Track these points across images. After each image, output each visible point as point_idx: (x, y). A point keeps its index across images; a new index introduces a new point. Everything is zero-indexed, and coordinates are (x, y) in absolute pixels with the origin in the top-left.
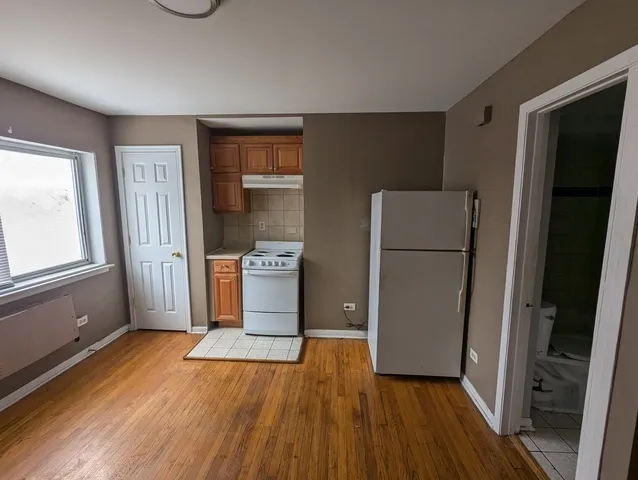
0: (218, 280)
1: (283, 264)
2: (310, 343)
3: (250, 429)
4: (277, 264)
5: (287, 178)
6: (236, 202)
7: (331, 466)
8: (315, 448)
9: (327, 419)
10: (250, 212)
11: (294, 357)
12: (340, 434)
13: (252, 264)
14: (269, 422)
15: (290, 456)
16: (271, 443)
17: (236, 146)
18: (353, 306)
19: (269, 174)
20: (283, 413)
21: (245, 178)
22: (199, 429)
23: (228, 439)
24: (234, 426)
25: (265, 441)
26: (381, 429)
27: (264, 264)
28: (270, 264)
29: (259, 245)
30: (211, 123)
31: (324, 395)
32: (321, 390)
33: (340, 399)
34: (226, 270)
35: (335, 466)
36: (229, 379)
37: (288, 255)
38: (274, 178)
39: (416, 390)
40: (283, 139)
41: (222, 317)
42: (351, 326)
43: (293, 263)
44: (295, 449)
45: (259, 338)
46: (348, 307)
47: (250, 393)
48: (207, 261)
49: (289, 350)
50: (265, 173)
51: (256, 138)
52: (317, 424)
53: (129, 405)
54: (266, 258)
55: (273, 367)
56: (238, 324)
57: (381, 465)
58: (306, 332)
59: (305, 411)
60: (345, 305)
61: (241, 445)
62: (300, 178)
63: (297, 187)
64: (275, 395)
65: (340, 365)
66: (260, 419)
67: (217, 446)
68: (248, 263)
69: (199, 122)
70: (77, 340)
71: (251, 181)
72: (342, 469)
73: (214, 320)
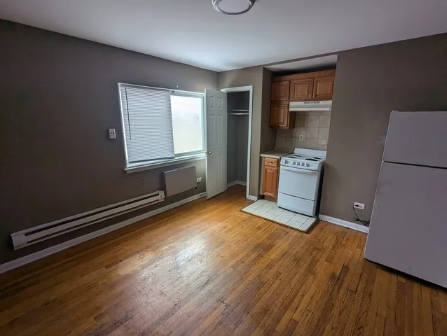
0: (266, 170)
1: (308, 165)
2: (321, 224)
3: (260, 256)
4: (303, 165)
5: (321, 103)
6: (284, 121)
7: (300, 294)
8: (294, 281)
9: (311, 270)
10: (294, 127)
11: (305, 228)
12: (315, 282)
13: (286, 162)
14: (272, 257)
15: (277, 278)
16: (269, 267)
17: (288, 82)
18: (362, 206)
19: (310, 100)
20: (283, 256)
21: (292, 104)
22: (236, 246)
23: (248, 256)
24: (253, 251)
25: (267, 264)
26: (349, 293)
27: (294, 163)
28: (299, 164)
29: (297, 151)
30: (273, 69)
31: (315, 256)
32: (314, 253)
33: (326, 263)
34: (271, 164)
35: (303, 296)
36: (259, 228)
37: (315, 159)
38: (311, 103)
39: (398, 282)
40: (322, 73)
41: (266, 193)
42: (357, 220)
43: (315, 166)
44: (282, 276)
45: (286, 211)
46: (357, 206)
47: (268, 238)
48: (261, 157)
49: (304, 223)
50: (306, 100)
51: (302, 75)
52: (302, 270)
53: (210, 223)
54: (297, 160)
55: (288, 230)
56: (274, 199)
57: (336, 311)
58: (320, 216)
59: (297, 260)
60: (356, 204)
61: (253, 261)
62: (330, 102)
63: (328, 109)
64: (282, 245)
65: (337, 244)
66: (268, 253)
67: (241, 256)
68: (284, 161)
69: (264, 69)
70: (196, 188)
71: (296, 106)
72: (307, 299)
73: (261, 194)
